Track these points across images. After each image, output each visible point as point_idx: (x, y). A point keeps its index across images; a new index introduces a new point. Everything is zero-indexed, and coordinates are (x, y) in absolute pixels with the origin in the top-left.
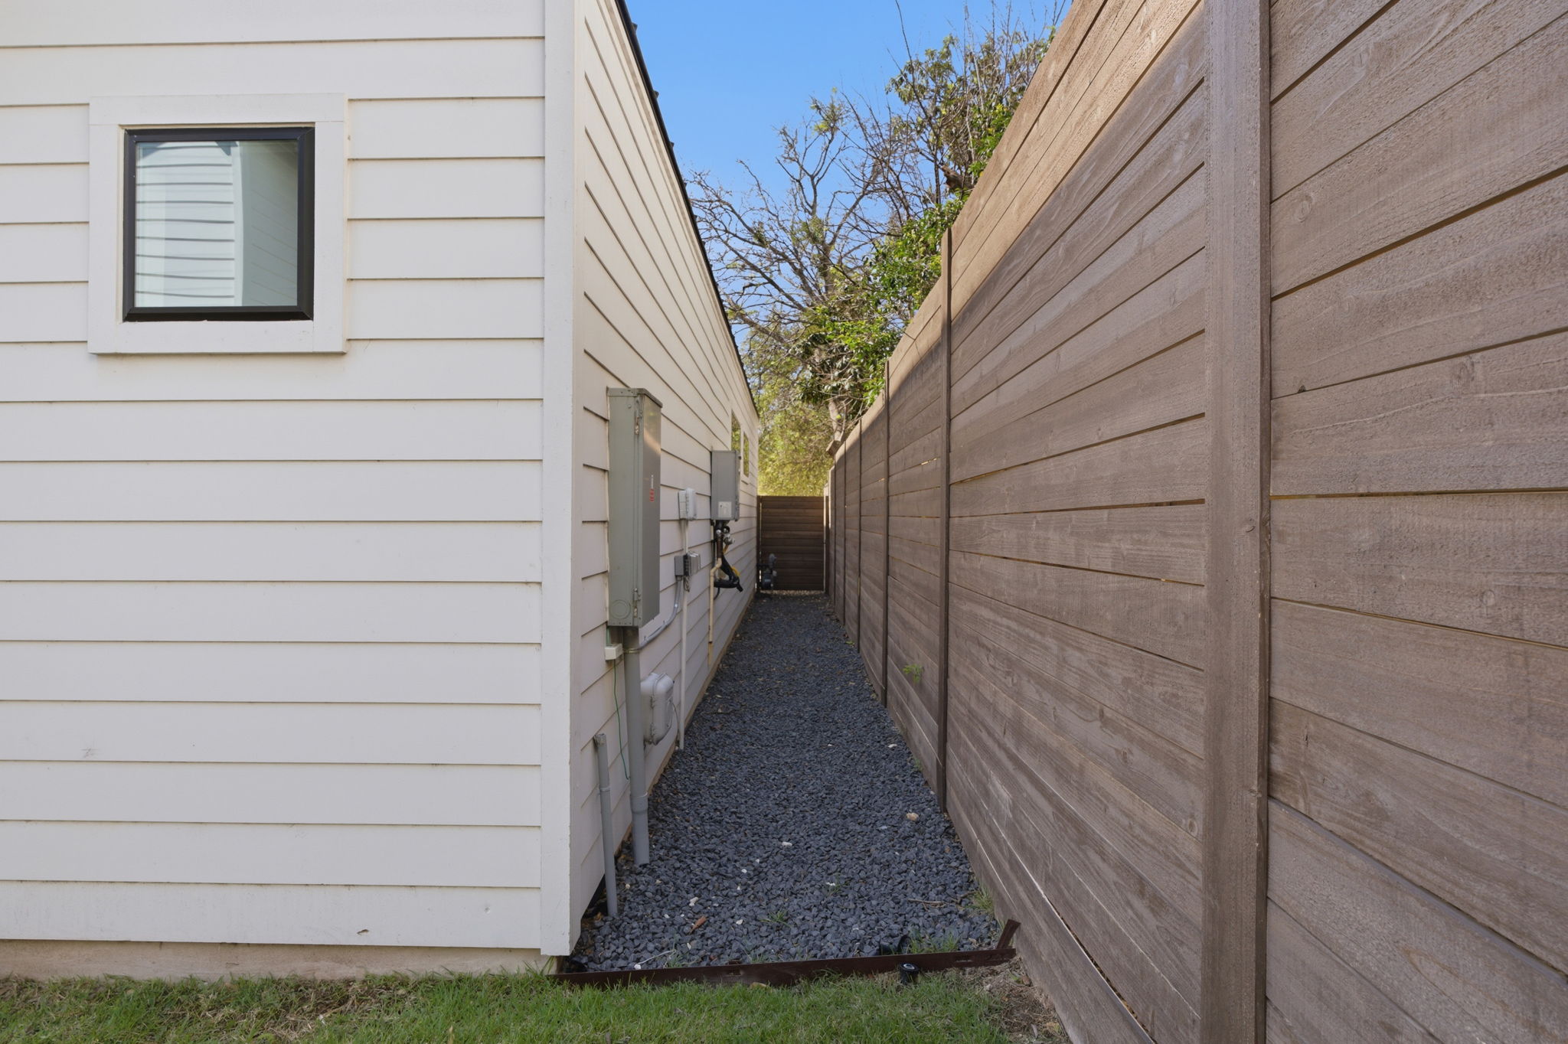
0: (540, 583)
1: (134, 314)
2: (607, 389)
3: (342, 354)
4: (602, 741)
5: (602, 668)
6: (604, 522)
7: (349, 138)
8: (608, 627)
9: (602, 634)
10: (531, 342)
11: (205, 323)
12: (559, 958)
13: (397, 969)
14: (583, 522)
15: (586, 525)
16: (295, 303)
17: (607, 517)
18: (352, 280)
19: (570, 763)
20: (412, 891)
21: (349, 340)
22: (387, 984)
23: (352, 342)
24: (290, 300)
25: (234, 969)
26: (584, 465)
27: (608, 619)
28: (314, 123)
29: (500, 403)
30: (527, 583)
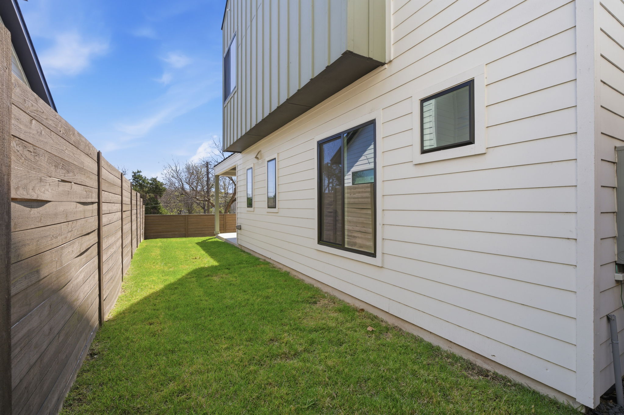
0: (576, 239)
1: (424, 152)
2: (615, 147)
3: (485, 153)
4: (613, 318)
5: (614, 284)
6: (614, 213)
7: (486, 78)
8: (616, 264)
9: (613, 267)
10: (569, 135)
11: (442, 151)
12: (587, 408)
13: (506, 375)
14: (601, 213)
15: (603, 214)
16: (469, 140)
17: (616, 210)
18: (488, 127)
19: (594, 322)
20: (513, 349)
21: (487, 148)
22: (504, 378)
23: (489, 149)
24: (467, 139)
25: (450, 349)
26: (602, 186)
27: (616, 260)
28: (474, 78)
29: (553, 163)
30: (568, 239)
